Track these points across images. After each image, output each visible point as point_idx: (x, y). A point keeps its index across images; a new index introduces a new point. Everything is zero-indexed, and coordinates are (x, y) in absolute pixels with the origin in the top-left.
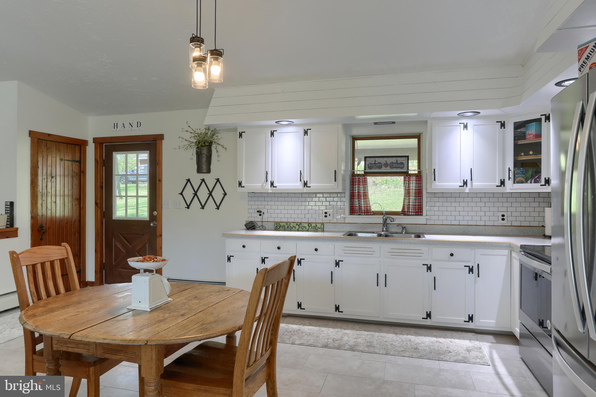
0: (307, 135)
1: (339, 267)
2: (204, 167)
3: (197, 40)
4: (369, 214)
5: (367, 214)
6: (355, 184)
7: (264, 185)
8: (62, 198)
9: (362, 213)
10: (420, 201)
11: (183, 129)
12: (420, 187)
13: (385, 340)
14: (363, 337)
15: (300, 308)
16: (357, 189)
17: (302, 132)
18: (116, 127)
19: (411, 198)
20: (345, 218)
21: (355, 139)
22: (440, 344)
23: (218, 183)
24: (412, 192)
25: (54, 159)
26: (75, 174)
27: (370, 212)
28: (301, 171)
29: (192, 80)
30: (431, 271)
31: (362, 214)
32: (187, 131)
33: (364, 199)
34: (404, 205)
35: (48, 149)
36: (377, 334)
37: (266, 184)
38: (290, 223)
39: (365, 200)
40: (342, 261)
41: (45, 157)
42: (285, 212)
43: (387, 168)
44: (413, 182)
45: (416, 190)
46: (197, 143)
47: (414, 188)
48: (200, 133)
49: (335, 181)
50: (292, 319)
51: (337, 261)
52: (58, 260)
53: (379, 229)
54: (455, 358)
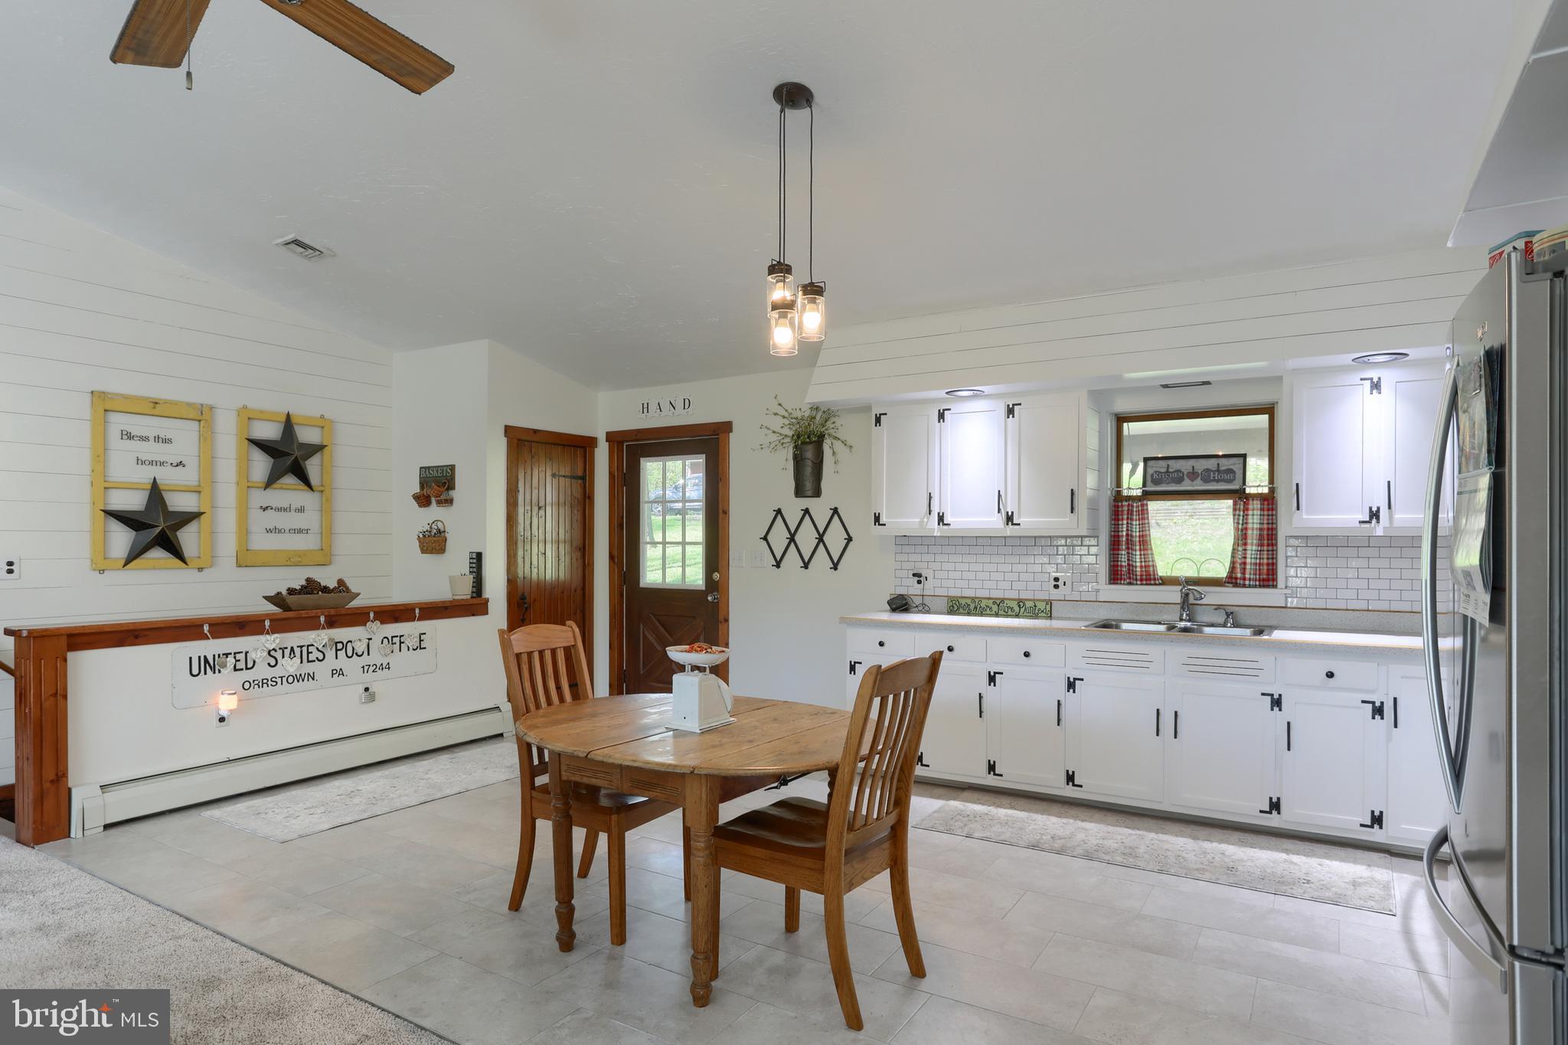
0: (1013, 417)
1: (1074, 692)
2: (809, 485)
3: (779, 269)
4: (1152, 582)
5: (1148, 582)
6: (1120, 517)
7: (925, 520)
8: (555, 547)
9: (1136, 580)
10: (1273, 554)
11: (767, 409)
12: (1272, 523)
13: (1166, 847)
14: (1119, 837)
15: (992, 773)
16: (1125, 529)
17: (1003, 411)
18: (645, 410)
19: (1249, 547)
20: (1097, 591)
21: (1121, 419)
22: (1292, 866)
23: (836, 517)
24: (1253, 535)
25: (542, 475)
26: (576, 500)
27: (1155, 579)
28: (999, 491)
29: (771, 342)
30: (1280, 710)
31: (1135, 582)
32: (776, 414)
33: (1140, 550)
34: (1233, 563)
35: (533, 457)
36: (1152, 835)
37: (928, 519)
38: (981, 599)
39: (1142, 552)
40: (1082, 680)
41: (529, 473)
42: (971, 576)
43: (1195, 482)
44: (1255, 512)
45: (1261, 529)
46: (795, 437)
47: (1255, 526)
48: (800, 417)
49: (1072, 512)
50: (976, 795)
51: (1072, 680)
52: (562, 649)
53: (1172, 615)
54: (1316, 894)
